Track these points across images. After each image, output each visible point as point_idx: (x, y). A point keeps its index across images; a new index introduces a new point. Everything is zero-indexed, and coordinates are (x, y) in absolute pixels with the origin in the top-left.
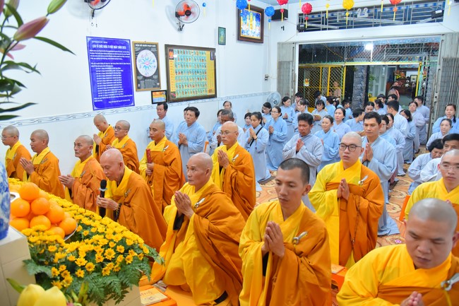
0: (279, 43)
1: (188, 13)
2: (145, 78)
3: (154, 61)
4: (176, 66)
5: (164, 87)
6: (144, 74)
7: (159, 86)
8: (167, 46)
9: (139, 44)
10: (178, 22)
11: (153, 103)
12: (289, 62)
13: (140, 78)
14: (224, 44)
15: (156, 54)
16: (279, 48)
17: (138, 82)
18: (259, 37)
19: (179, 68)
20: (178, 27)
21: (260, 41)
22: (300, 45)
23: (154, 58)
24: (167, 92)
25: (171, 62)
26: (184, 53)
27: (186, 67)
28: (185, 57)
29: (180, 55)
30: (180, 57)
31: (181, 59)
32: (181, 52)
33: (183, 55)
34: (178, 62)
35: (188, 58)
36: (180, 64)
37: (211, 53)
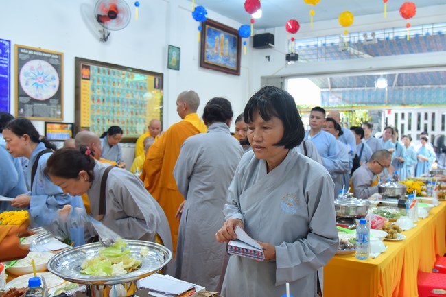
0: (263, 78)
1: (113, 14)
2: (33, 101)
3: (53, 78)
4: (93, 90)
6: (32, 95)
7: (61, 116)
8: (78, 60)
9: (28, 49)
10: (101, 28)
13: (25, 100)
14: (177, 68)
15: (58, 68)
16: (263, 84)
17: (20, 105)
18: (235, 69)
19: (99, 93)
20: (101, 36)
21: (236, 72)
23: (54, 73)
24: (74, 126)
25: (85, 84)
26: (109, 73)
27: (112, 94)
28: (111, 80)
29: (102, 75)
30: (101, 78)
31: (104, 82)
32: (104, 71)
33: (107, 75)
34: (97, 84)
35: (115, 81)
36: (100, 88)
37: (155, 79)
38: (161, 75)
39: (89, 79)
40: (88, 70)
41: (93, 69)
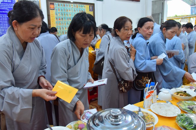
0: (153, 2)
4: (56, 14)
12: (159, 14)
16: (153, 5)
19: (60, 16)
21: (138, 0)
25: (52, 12)
26: (64, 6)
27: (66, 15)
28: (65, 9)
29: (60, 7)
30: (60, 9)
31: (62, 10)
32: (62, 5)
33: (63, 7)
34: (58, 11)
35: (68, 9)
36: (60, 13)
37: (90, 6)
38: (93, 4)
39: (54, 10)
40: (53, 5)
41: (56, 4)
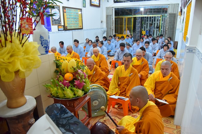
0: (106, 8)
2: (55, 20)
3: (58, 13)
5: (63, 24)
7: (61, 24)
8: (63, 7)
11: (59, 31)
12: (111, 15)
13: (53, 20)
14: (85, 7)
15: (59, 10)
16: (106, 9)
17: (52, 21)
18: (98, 5)
19: (68, 16)
21: (99, 6)
22: (115, 8)
24: (64, 26)
25: (65, 14)
27: (71, 16)
28: (70, 12)
30: (68, 12)
32: (69, 10)
34: (67, 14)
38: (81, 9)
40: (65, 10)
